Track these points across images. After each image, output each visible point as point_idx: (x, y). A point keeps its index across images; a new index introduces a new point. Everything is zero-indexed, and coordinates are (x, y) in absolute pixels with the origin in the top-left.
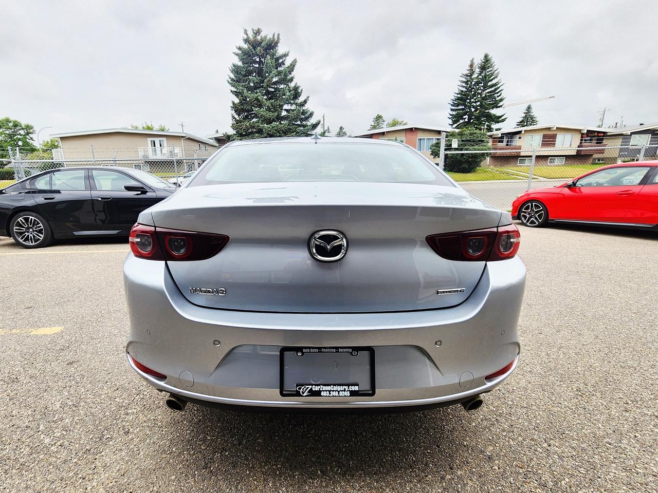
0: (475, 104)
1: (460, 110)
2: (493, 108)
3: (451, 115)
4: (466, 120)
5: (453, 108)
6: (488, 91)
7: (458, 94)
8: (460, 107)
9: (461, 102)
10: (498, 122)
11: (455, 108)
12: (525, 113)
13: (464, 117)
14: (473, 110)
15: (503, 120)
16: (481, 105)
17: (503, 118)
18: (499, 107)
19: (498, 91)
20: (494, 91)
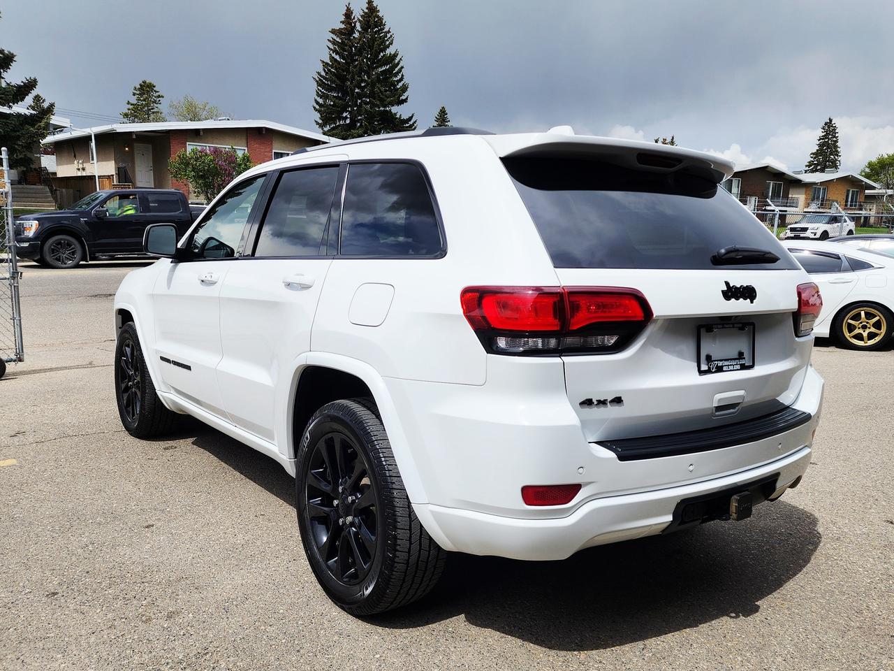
2: (392, 104)
3: (317, 103)
4: (348, 121)
5: (321, 91)
6: (380, 70)
7: (327, 64)
11: (325, 92)
13: (344, 115)
17: (411, 123)
18: (405, 101)
19: (396, 69)
20: (390, 71)
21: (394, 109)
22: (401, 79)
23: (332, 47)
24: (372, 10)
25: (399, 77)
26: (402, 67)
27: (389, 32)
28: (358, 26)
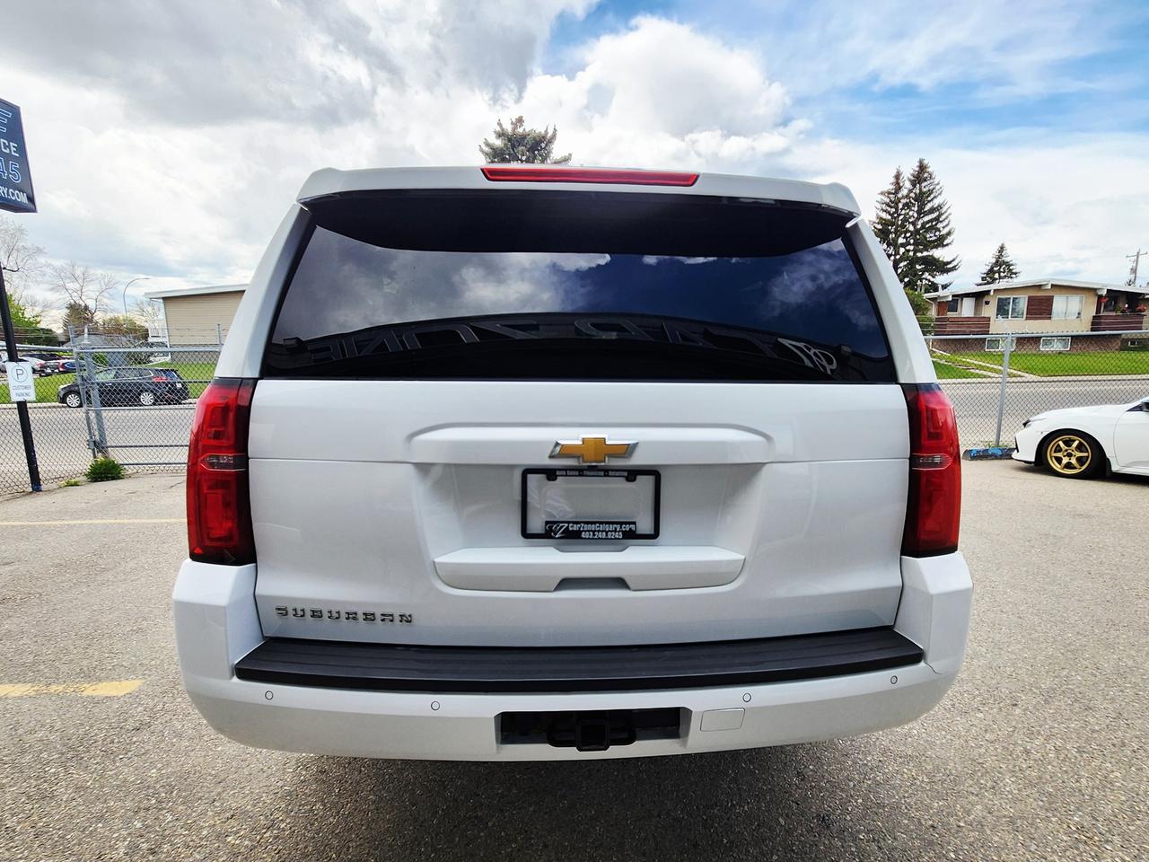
0: (905, 241)
2: (936, 247)
6: (926, 218)
7: (876, 223)
10: (945, 272)
12: (994, 257)
15: (954, 269)
17: (953, 264)
18: (947, 245)
19: (943, 217)
20: (937, 219)
21: (938, 253)
22: (947, 225)
23: (879, 206)
24: (922, 167)
25: (945, 223)
26: (950, 214)
27: (938, 184)
28: (908, 185)
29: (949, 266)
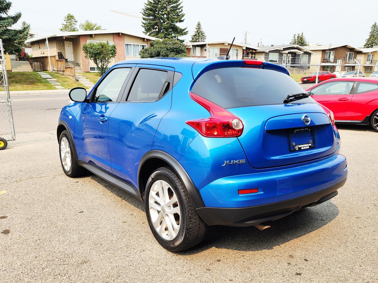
0: (162, 16)
1: (150, 19)
2: (177, 22)
3: (144, 23)
4: (157, 30)
5: (144, 17)
6: (172, 6)
7: (147, 5)
8: (151, 18)
9: (151, 12)
10: (182, 35)
11: (146, 17)
12: (196, 29)
13: (155, 27)
14: (162, 21)
15: (186, 34)
16: (168, 18)
17: (185, 31)
18: (182, 21)
20: (176, 7)
29: (183, 32)
